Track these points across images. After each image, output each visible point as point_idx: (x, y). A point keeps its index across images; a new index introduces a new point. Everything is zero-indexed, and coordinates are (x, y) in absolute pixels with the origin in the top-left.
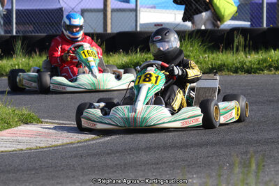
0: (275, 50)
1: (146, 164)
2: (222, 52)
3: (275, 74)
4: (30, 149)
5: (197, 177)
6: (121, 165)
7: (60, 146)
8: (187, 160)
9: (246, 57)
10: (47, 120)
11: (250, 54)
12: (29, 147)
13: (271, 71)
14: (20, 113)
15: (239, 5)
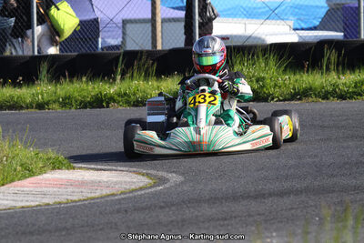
1: (210, 219)
2: (307, 72)
4: (60, 203)
5: (278, 236)
6: (178, 222)
7: (98, 198)
8: (264, 214)
9: (339, 78)
10: (80, 165)
11: (343, 74)
12: (58, 200)
14: (45, 157)
15: (329, 10)
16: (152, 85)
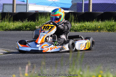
0: (87, 22)
3: (87, 32)
5: (51, 69)
6: (16, 64)
9: (75, 24)
11: (76, 23)
13: (85, 31)
15: (72, 5)
16: (11, 24)
